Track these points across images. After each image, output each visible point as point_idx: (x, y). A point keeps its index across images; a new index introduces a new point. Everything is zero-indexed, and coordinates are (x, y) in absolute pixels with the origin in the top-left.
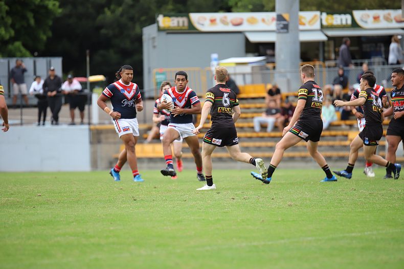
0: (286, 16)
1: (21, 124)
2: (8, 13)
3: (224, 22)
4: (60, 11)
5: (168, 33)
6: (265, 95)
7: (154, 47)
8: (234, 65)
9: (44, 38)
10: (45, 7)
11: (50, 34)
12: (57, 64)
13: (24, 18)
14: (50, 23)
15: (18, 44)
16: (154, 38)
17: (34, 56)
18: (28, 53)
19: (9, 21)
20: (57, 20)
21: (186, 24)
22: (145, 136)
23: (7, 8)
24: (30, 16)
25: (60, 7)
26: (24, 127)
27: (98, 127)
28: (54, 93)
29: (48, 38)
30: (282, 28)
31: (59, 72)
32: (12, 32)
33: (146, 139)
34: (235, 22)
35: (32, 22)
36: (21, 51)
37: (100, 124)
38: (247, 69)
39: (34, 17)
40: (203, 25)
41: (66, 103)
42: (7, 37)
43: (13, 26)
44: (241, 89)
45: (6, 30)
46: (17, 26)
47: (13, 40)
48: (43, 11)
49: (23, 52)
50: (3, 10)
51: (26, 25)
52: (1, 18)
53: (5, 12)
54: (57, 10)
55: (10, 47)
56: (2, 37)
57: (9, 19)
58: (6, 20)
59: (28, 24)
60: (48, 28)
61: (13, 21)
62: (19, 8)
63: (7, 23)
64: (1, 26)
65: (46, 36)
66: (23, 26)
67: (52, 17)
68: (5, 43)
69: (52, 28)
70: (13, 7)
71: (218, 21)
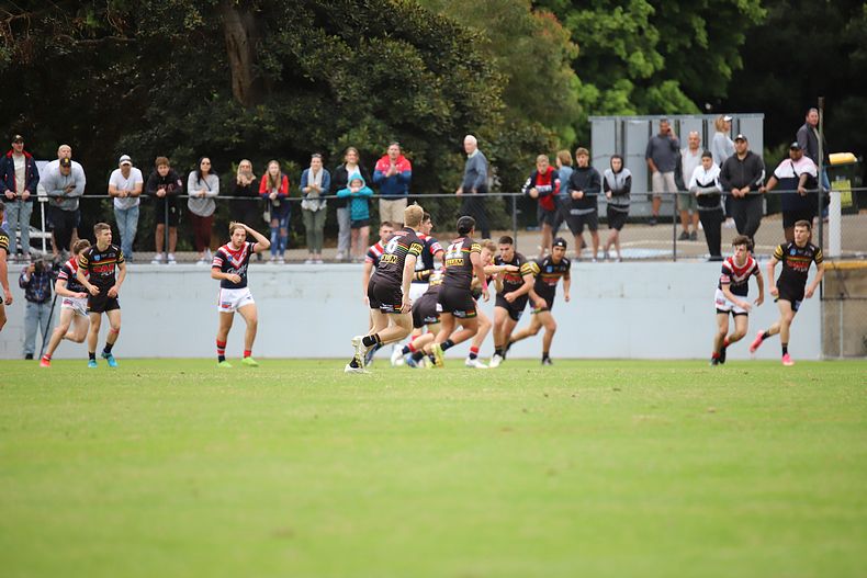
1: (674, 258)
2: (651, 19)
4: (763, 12)
9: (728, 71)
10: (733, 6)
11: (739, 63)
12: (753, 126)
13: (688, 30)
14: (742, 39)
15: (671, 85)
17: (705, 112)
18: (691, 105)
19: (654, 36)
20: (755, 33)
23: (650, 8)
24: (698, 23)
25: (764, 4)
26: (680, 263)
27: (838, 263)
28: (746, 190)
29: (736, 72)
31: (756, 146)
32: (660, 60)
35: (702, 37)
36: (676, 103)
37: (843, 258)
39: (708, 28)
41: (770, 212)
42: (649, 71)
43: (661, 48)
45: (647, 55)
46: (670, 49)
47: (660, 76)
48: (727, 13)
49: (682, 104)
50: (642, 14)
51: (689, 45)
52: (637, 31)
53: (646, 18)
54: (756, 9)
55: (654, 91)
56: (639, 73)
57: (653, 33)
58: (647, 34)
59: (693, 41)
60: (736, 51)
61: (661, 37)
62: (677, 10)
63: (648, 40)
64: (638, 48)
65: (731, 67)
66: (682, 48)
67: (746, 26)
68: (642, 83)
69: (743, 51)
70: (663, 7)
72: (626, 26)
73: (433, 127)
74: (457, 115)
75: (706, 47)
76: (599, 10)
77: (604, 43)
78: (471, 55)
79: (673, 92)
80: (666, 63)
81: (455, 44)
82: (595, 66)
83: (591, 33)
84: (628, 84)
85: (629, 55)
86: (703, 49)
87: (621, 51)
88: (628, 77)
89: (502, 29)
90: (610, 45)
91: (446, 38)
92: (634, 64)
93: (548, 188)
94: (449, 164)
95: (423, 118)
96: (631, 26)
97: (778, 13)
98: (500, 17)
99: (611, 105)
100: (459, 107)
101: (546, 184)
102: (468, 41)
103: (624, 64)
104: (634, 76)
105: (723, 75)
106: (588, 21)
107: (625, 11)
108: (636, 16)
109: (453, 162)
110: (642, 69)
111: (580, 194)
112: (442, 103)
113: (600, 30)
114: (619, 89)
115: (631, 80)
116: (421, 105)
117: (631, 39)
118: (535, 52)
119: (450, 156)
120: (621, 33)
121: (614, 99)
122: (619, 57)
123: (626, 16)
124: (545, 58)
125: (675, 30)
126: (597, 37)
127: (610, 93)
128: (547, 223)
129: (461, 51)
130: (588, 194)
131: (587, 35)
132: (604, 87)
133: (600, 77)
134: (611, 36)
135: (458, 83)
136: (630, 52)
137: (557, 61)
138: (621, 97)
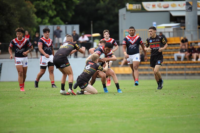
0: (191, 3)
3: (159, 6)
4: (78, 2)
7: (124, 19)
8: (164, 28)
9: (71, 15)
11: (73, 13)
12: (77, 28)
13: (61, 5)
14: (74, 8)
15: (58, 18)
16: (124, 15)
17: (66, 24)
18: (63, 23)
19: (54, 7)
21: (140, 7)
24: (64, 4)
29: (73, 15)
30: (189, 9)
31: (78, 32)
32: (55, 13)
34: (165, 6)
35: (65, 7)
36: (59, 22)
38: (171, 30)
39: (66, 5)
40: (149, 8)
42: (53, 15)
43: (55, 9)
45: (52, 11)
46: (58, 10)
47: (55, 16)
48: (70, 2)
51: (62, 9)
52: (50, 6)
53: (52, 3)
55: (54, 20)
56: (50, 15)
58: (52, 6)
61: (56, 7)
62: (59, 1)
63: (52, 8)
66: (60, 10)
67: (75, 5)
68: (51, 18)
69: (74, 10)
71: (156, 6)
74: (8, 25)
76: (41, 1)
77: (42, 9)
78: (11, 11)
79: (58, 20)
80: (57, 13)
82: (40, 14)
83: (39, 6)
84: (48, 18)
86: (65, 10)
87: (46, 10)
88: (48, 16)
89: (18, 5)
90: (44, 9)
91: (5, 7)
92: (49, 13)
96: (48, 5)
97: (82, 2)
99: (44, 23)
100: (9, 23)
102: (10, 8)
103: (47, 13)
106: (38, 3)
108: (49, 2)
112: (4, 22)
113: (41, 5)
114: (46, 19)
117: (49, 8)
118: (26, 11)
120: (46, 6)
123: (47, 2)
124: (28, 12)
125: (59, 6)
126: (41, 7)
127: (44, 20)
132: (43, 18)
133: (42, 16)
134: (44, 7)
135: (8, 17)
136: (48, 10)
137: (32, 12)
138: (47, 21)
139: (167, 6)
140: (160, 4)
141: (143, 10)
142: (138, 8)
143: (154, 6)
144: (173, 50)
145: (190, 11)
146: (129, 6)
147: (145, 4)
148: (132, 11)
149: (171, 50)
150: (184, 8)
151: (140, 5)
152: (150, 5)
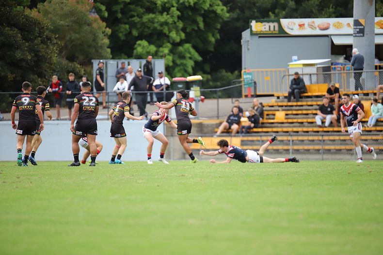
0: (362, 21)
2: (179, 18)
3: (311, 26)
4: (228, 15)
5: (259, 37)
6: (325, 93)
8: (301, 66)
9: (213, 40)
10: (214, 12)
11: (218, 36)
13: (195, 22)
14: (219, 26)
15: (187, 46)
16: (248, 41)
19: (180, 25)
20: (225, 24)
21: (277, 29)
22: (216, 130)
23: (178, 13)
24: (200, 20)
25: (228, 12)
29: (217, 40)
30: (358, 32)
32: (183, 35)
33: (216, 132)
34: (322, 27)
35: (202, 25)
36: (190, 53)
38: (313, 70)
39: (204, 22)
40: (292, 29)
42: (178, 40)
43: (184, 30)
44: (307, 88)
45: (177, 33)
46: (188, 30)
47: (183, 42)
48: (212, 15)
49: (192, 54)
50: (175, 15)
51: (196, 28)
52: (173, 22)
53: (176, 17)
54: (225, 14)
55: (181, 48)
56: (174, 41)
57: (180, 24)
58: (177, 24)
59: (198, 27)
60: (217, 31)
61: (184, 25)
62: (190, 14)
63: (178, 27)
64: (174, 30)
65: (215, 38)
66: (193, 30)
67: (221, 21)
68: (175, 45)
69: (220, 31)
70: (185, 12)
71: (306, 26)
72: (168, 21)
73: (24, 64)
74: (36, 59)
75: (203, 29)
76: (157, 13)
77: (159, 28)
78: (45, 34)
79: (188, 49)
80: (186, 36)
81: (37, 29)
82: (155, 37)
83: (154, 23)
84: (169, 45)
85: (170, 32)
86: (202, 31)
87: (166, 30)
88: (169, 42)
89: (75, 22)
90: (162, 28)
91: (33, 26)
92: (172, 37)
93: (57, 89)
94: (32, 80)
95: (19, 60)
96: (170, 21)
97: (234, 15)
98: (75, 17)
99: (161, 54)
100: (36, 55)
101: (56, 88)
102: (43, 28)
103: (168, 37)
104: (171, 42)
105: (210, 41)
106: (153, 18)
107: (168, 14)
108: (172, 16)
109: (33, 79)
110: (175, 39)
111: (70, 92)
112: (28, 53)
113: (157, 22)
114: (165, 47)
115: (170, 43)
116: (18, 55)
117: (171, 26)
118: (90, 32)
119: (32, 76)
120: (166, 23)
121: (163, 52)
122: (165, 34)
123: (168, 16)
124: (95, 35)
125: (190, 22)
126: (156, 25)
127: (161, 49)
128: (58, 104)
129: (40, 31)
130: (73, 92)
131: (151, 24)
132: (159, 46)
133: (158, 42)
134: (162, 25)
135: (36, 45)
136: (170, 31)
137: (101, 35)
138: (166, 51)
139: (325, 26)
140: (313, 22)
141: (282, 33)
142: (272, 29)
143: (301, 26)
144: (314, 107)
145: (361, 36)
146: (256, 26)
147: (285, 22)
148: (262, 35)
149: (310, 108)
150: (351, 31)
151: (276, 24)
152: (294, 24)
